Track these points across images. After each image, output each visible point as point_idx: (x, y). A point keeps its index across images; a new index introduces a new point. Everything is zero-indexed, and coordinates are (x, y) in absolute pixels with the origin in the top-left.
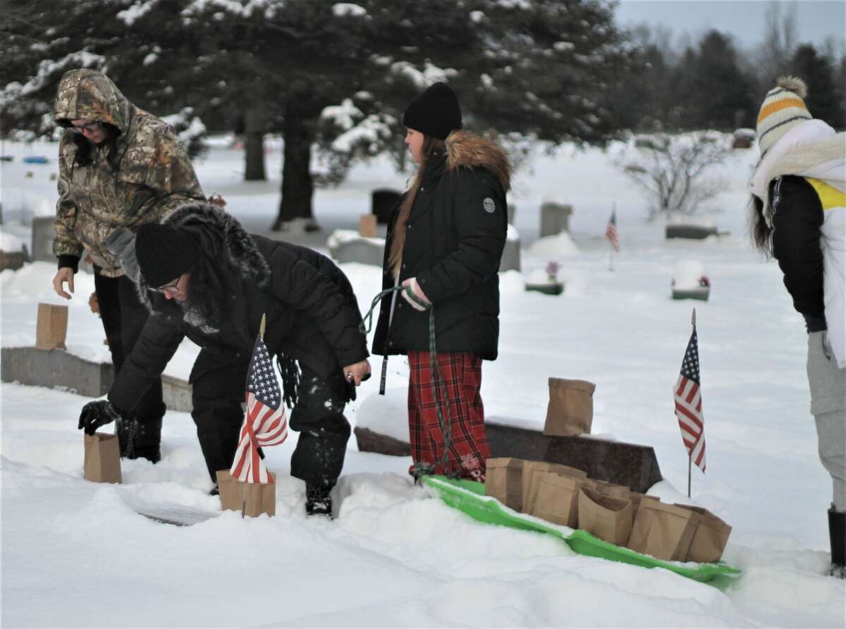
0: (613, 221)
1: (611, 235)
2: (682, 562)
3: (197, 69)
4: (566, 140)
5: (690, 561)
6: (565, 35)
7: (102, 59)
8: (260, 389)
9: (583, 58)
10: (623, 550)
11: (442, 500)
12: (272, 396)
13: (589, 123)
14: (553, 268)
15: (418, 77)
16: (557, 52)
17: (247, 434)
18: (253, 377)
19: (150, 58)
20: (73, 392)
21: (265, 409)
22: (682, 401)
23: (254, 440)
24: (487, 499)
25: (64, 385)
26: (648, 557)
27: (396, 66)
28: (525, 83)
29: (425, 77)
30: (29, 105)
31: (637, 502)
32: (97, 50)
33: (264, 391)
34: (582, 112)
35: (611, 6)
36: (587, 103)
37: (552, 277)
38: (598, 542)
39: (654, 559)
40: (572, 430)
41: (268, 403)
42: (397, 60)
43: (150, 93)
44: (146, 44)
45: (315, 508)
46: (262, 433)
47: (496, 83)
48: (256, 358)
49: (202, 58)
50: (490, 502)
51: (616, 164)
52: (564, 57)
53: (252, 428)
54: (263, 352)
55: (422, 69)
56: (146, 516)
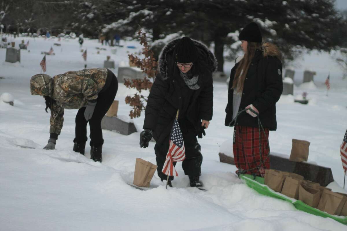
0: (328, 78)
1: (327, 83)
2: (338, 215)
3: (184, 17)
4: (315, 49)
5: (342, 215)
6: (316, 11)
7: (151, 12)
8: (175, 139)
9: (322, 20)
10: (315, 209)
11: (247, 185)
12: (179, 142)
13: (323, 43)
14: (305, 95)
15: (262, 23)
16: (313, 17)
17: (169, 156)
18: (173, 134)
19: (168, 13)
20: (118, 133)
21: (176, 147)
22: (343, 151)
23: (172, 159)
24: (264, 186)
25: (115, 130)
26: (325, 213)
27: (255, 20)
28: (301, 27)
29: (265, 24)
30: (126, 27)
31: (322, 190)
32: (150, 9)
33: (176, 140)
34: (321, 39)
35: (333, 2)
36: (322, 36)
37: (304, 98)
38: (306, 206)
39: (328, 214)
40: (300, 160)
41: (178, 145)
42: (255, 17)
43: (168, 25)
44: (167, 8)
45: (197, 185)
46: (175, 156)
47: (290, 27)
48: (174, 127)
49: (187, 14)
50: (265, 187)
51: (332, 58)
52: (316, 19)
53: (171, 155)
54: (177, 125)
55: (264, 21)
56: (130, 185)
